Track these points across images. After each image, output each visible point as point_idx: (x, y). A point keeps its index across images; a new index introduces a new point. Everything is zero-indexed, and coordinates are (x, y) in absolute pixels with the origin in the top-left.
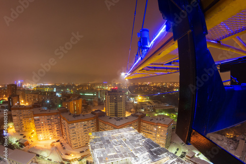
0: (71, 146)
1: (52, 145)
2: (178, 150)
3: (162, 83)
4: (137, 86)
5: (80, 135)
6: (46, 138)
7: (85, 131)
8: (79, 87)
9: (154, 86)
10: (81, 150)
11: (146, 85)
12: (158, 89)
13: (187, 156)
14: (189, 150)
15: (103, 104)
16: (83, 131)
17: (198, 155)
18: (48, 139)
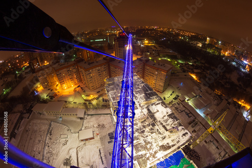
0: (90, 89)
1: (75, 91)
2: (173, 92)
3: (169, 29)
4: (144, 30)
5: (96, 79)
6: (69, 86)
7: (99, 75)
8: (88, 34)
9: (160, 31)
10: (98, 90)
11: (153, 29)
12: (165, 34)
13: (179, 99)
14: (182, 94)
15: (113, 48)
16: (97, 75)
17: (188, 100)
18: (71, 87)
